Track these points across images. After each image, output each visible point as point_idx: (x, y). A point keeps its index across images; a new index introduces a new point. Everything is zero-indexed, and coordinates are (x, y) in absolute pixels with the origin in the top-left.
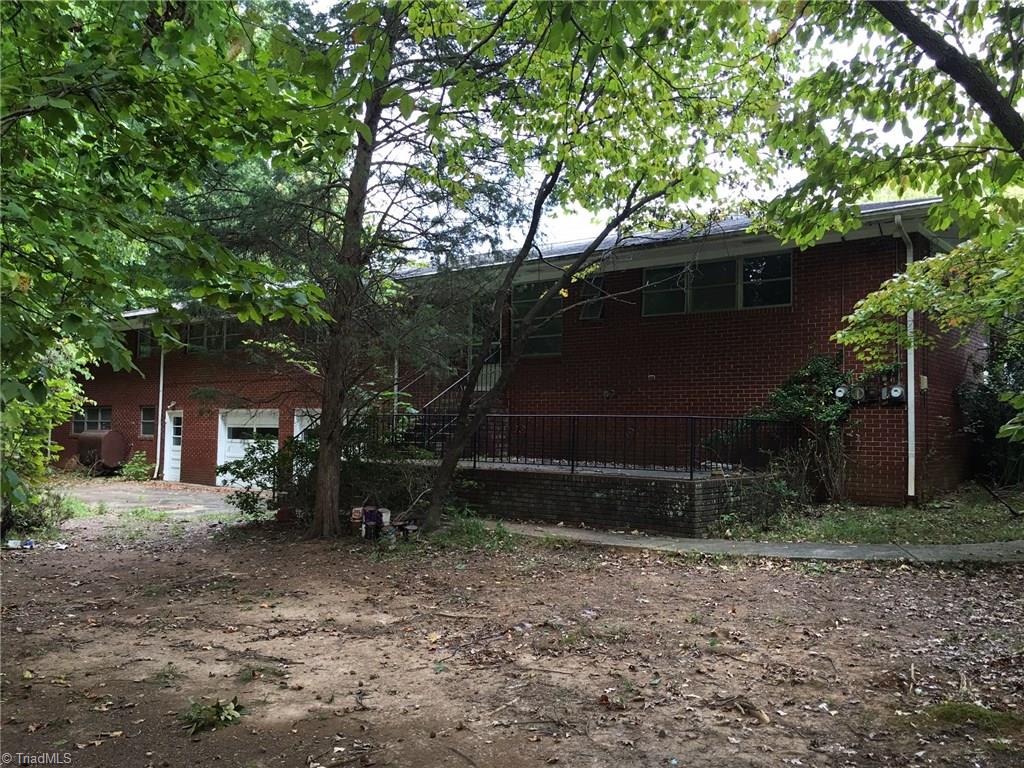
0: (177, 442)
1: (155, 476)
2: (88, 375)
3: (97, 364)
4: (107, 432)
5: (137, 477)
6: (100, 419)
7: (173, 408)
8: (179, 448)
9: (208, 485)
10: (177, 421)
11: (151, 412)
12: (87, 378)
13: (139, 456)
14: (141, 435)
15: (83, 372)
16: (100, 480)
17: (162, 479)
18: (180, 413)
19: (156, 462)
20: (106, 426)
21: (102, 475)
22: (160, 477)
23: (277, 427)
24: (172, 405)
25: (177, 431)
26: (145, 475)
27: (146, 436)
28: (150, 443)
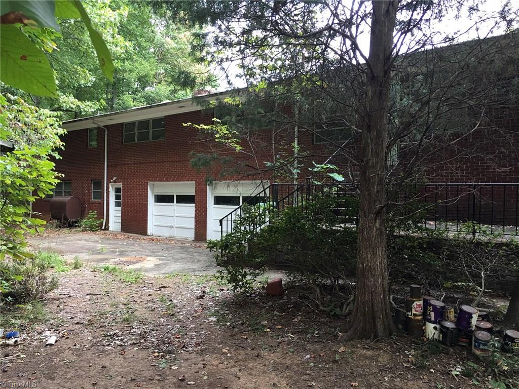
0: (117, 204)
1: (103, 228)
2: (58, 157)
3: (63, 148)
4: (69, 198)
5: (92, 229)
6: (63, 190)
7: (115, 182)
8: (120, 208)
9: (142, 234)
10: (118, 190)
11: (99, 184)
12: (57, 158)
13: (92, 214)
14: (93, 200)
15: (53, 154)
16: (66, 230)
17: (108, 229)
18: (119, 185)
19: (103, 218)
20: (69, 194)
21: (67, 227)
22: (107, 229)
23: (194, 194)
24: (114, 179)
25: (117, 197)
26: (97, 227)
27: (96, 200)
28: (99, 205)
